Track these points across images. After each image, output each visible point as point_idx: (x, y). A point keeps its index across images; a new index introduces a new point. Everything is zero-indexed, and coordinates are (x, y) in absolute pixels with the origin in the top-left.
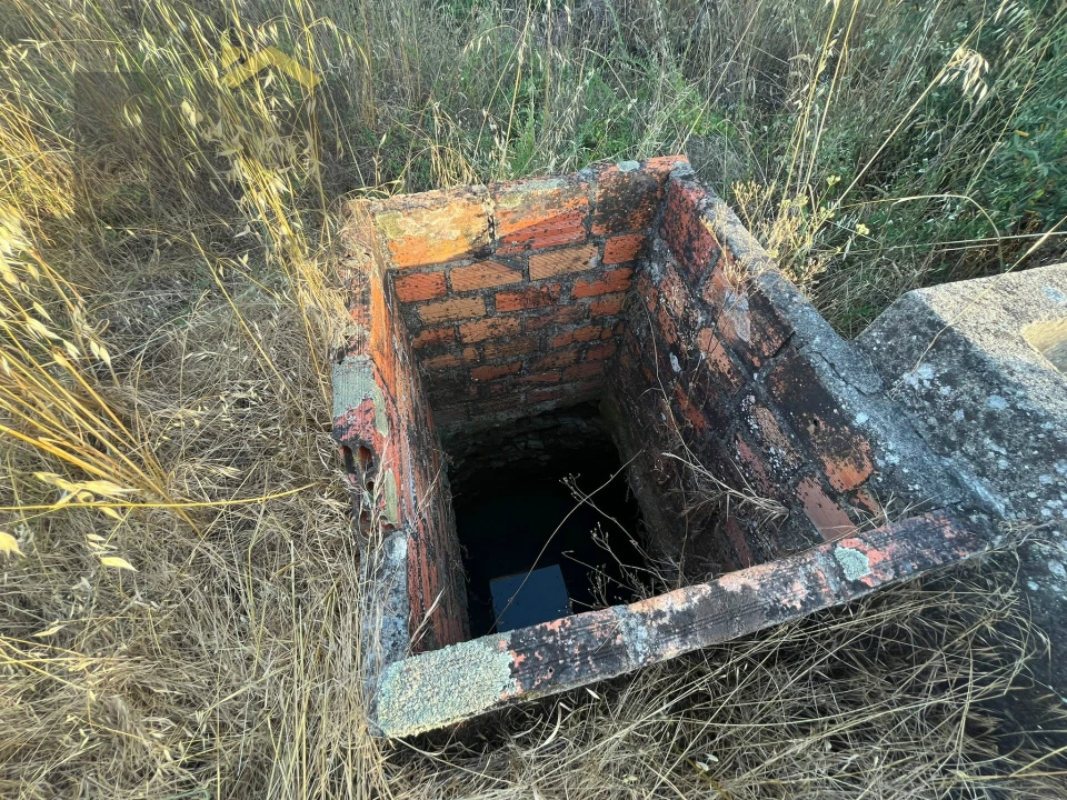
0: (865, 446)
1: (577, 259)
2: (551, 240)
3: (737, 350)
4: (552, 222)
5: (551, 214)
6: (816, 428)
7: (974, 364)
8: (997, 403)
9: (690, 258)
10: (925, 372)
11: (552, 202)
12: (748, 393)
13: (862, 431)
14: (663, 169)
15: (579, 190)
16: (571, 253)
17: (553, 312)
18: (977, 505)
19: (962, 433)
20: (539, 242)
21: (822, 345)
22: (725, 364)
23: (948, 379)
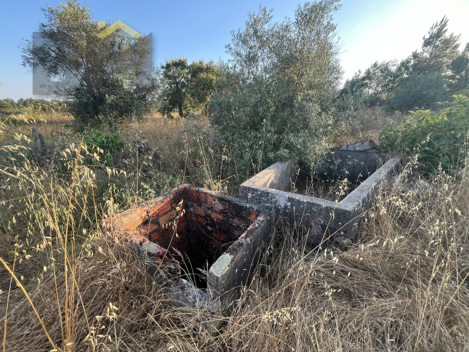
0: (252, 210)
1: (171, 215)
2: (163, 212)
3: (222, 212)
4: (163, 207)
5: (162, 204)
6: (244, 214)
7: (253, 190)
8: (259, 192)
9: (200, 201)
10: (250, 194)
11: (162, 202)
12: (229, 219)
13: (250, 208)
14: (183, 187)
15: (167, 197)
16: (169, 214)
17: (168, 235)
18: (268, 207)
19: (259, 199)
20: (161, 213)
21: (235, 200)
22: (221, 217)
23: (253, 194)
